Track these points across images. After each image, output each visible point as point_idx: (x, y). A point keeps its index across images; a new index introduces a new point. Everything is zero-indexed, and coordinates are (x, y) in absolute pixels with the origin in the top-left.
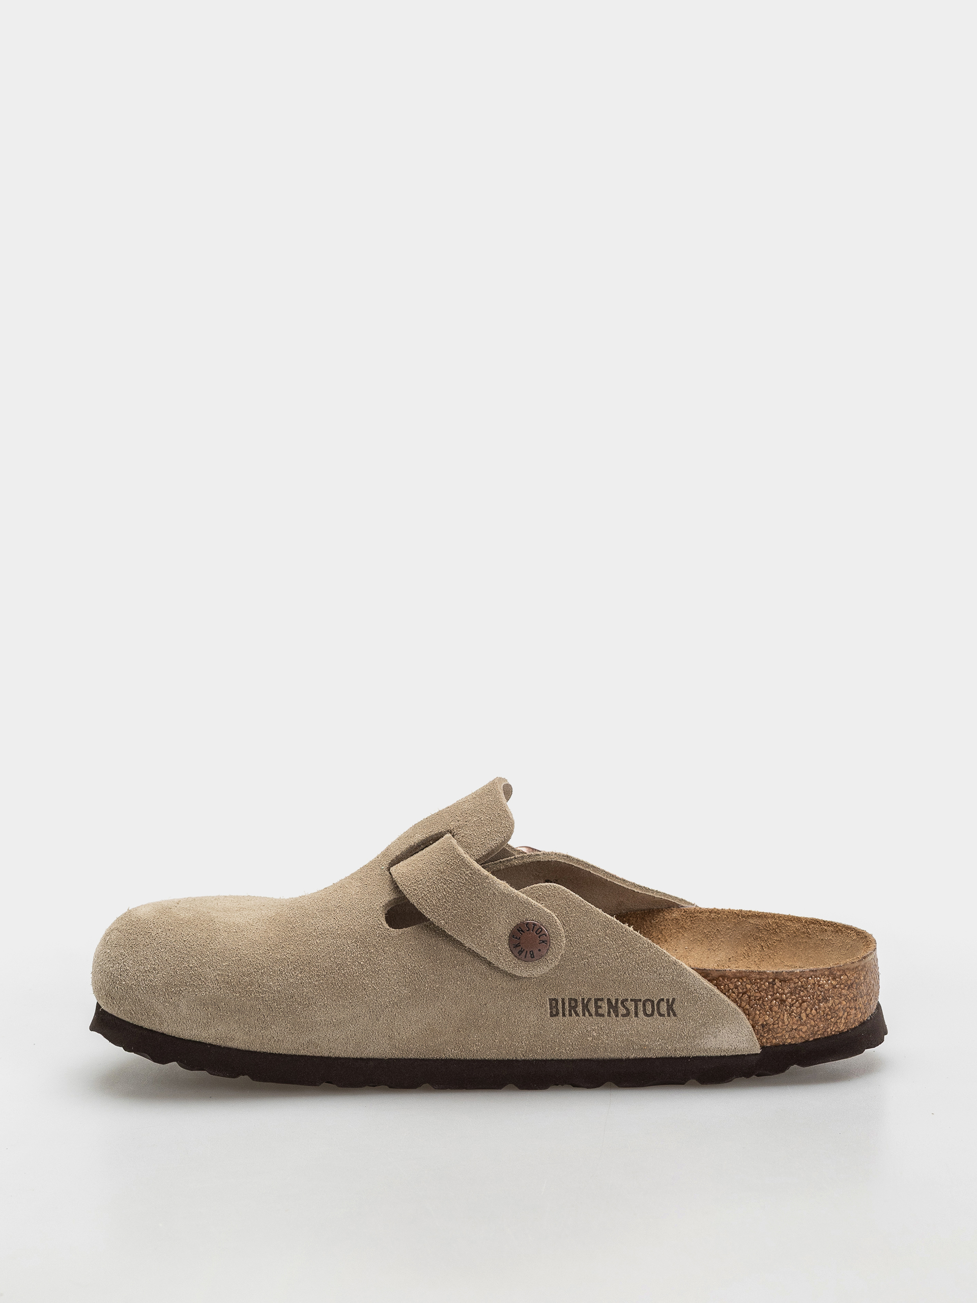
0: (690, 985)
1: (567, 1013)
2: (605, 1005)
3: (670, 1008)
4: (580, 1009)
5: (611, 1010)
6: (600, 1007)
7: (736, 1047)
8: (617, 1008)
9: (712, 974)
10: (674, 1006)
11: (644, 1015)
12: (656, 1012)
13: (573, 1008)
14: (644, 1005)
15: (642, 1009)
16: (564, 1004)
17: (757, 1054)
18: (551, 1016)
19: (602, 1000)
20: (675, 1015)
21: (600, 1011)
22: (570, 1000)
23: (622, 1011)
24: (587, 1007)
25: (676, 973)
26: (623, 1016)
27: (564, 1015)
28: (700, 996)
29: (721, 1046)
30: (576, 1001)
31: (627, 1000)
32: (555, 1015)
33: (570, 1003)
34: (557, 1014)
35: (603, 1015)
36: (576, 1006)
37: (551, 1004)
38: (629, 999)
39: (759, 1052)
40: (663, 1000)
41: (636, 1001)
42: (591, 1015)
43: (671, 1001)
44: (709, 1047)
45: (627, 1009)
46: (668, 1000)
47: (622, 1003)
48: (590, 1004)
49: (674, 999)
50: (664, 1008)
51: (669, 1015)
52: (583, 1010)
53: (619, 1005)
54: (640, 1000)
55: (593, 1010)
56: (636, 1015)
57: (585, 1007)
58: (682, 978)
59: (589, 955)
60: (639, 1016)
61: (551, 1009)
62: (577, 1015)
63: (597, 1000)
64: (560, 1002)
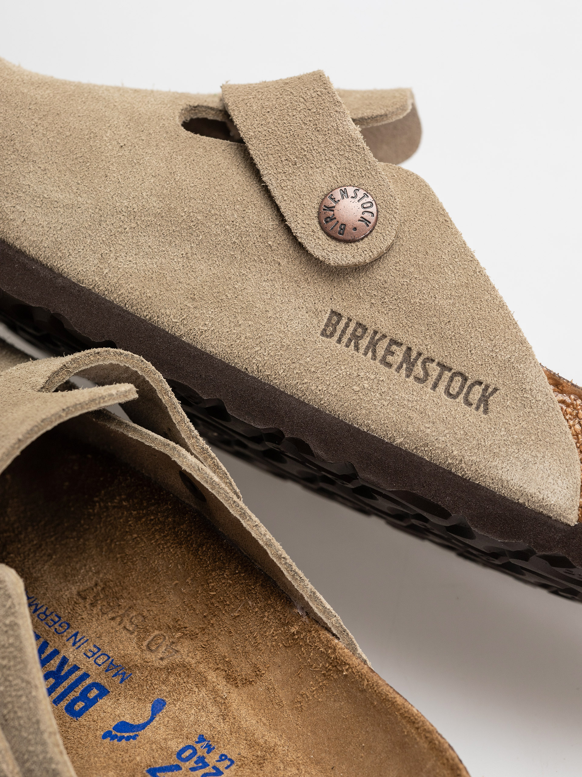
0: (528, 380)
1: (345, 340)
2: (399, 354)
3: (484, 400)
4: (364, 343)
5: (405, 366)
6: (392, 353)
7: (545, 497)
8: (413, 366)
9: (563, 387)
10: (491, 398)
11: (445, 392)
12: (462, 396)
13: (356, 338)
14: (451, 379)
15: (446, 383)
16: (347, 325)
17: (569, 525)
18: (322, 334)
19: (400, 344)
20: (486, 411)
21: (390, 359)
22: (359, 325)
23: (418, 370)
24: (375, 346)
25: (517, 355)
26: (417, 379)
27: (339, 341)
28: (534, 401)
29: (525, 486)
30: (365, 329)
31: (433, 361)
32: (327, 336)
33: (355, 330)
34: (331, 335)
35: (389, 365)
36: (361, 337)
37: (329, 319)
38: (436, 360)
39: (573, 525)
40: (480, 383)
41: (443, 367)
42: (374, 358)
43: (490, 390)
44: (509, 478)
45: (427, 374)
46: (487, 387)
47: (424, 363)
48: (380, 342)
49: (496, 390)
50: (477, 393)
51: (477, 408)
52: (368, 348)
53: (419, 362)
54: (450, 369)
55: (380, 352)
56: (435, 386)
57: (373, 345)
58: (522, 365)
59: (415, 276)
60: (437, 389)
61: (327, 325)
62: (357, 348)
63: (394, 342)
64: (344, 321)
